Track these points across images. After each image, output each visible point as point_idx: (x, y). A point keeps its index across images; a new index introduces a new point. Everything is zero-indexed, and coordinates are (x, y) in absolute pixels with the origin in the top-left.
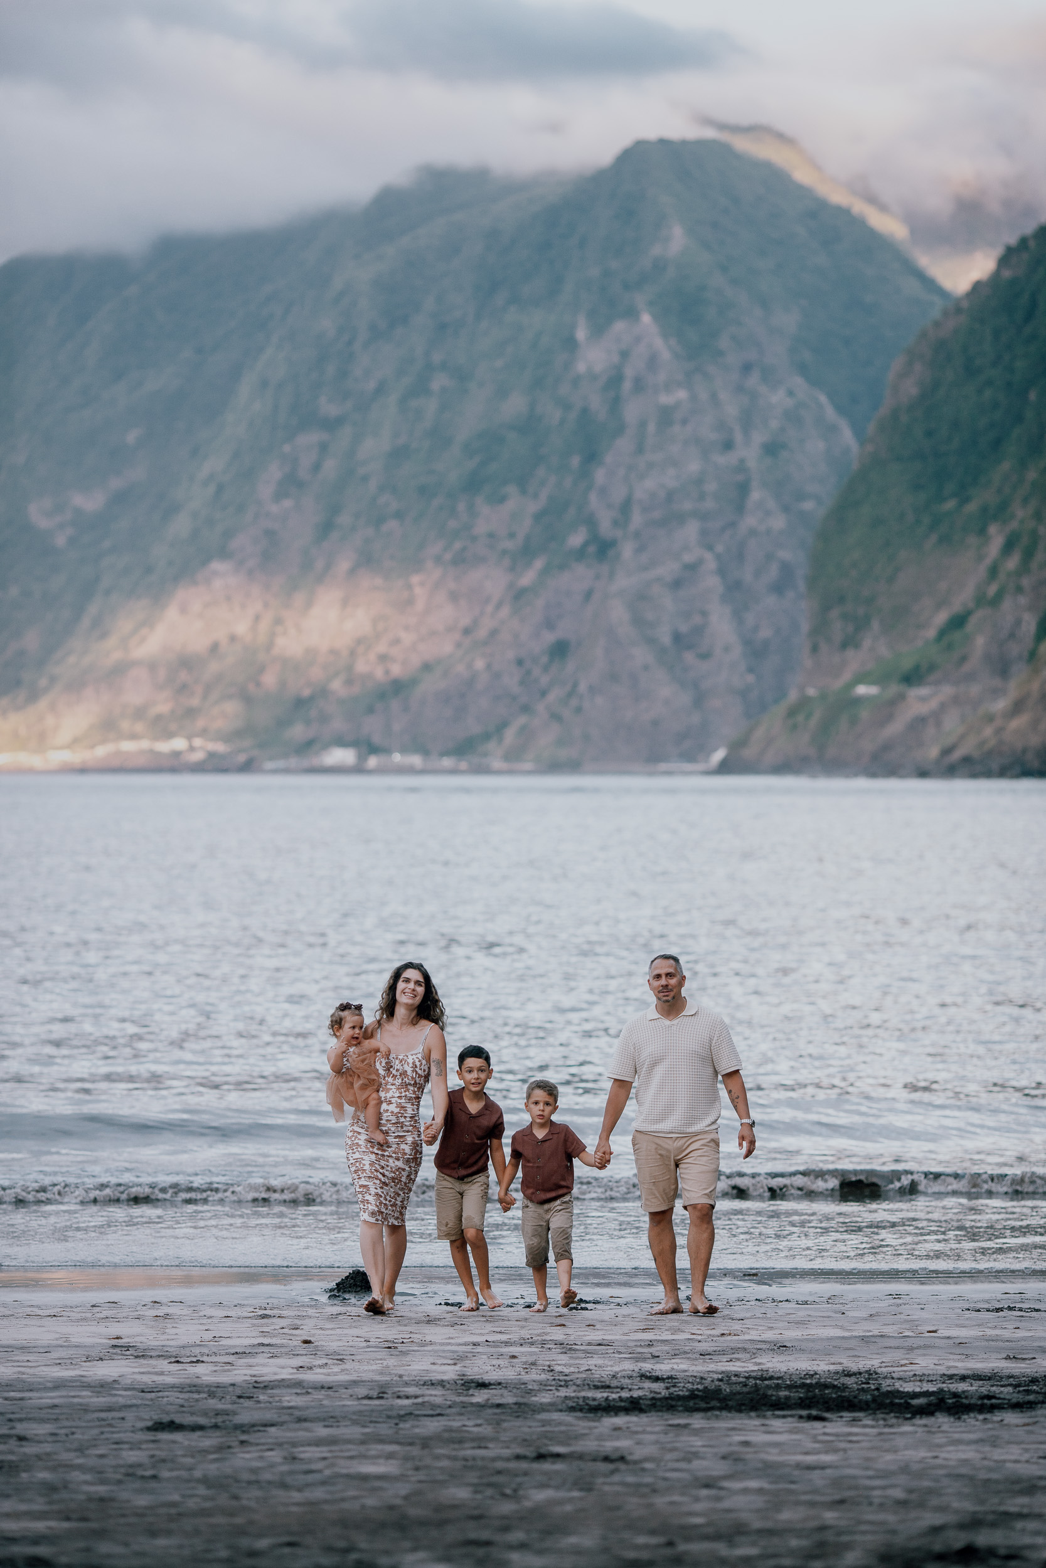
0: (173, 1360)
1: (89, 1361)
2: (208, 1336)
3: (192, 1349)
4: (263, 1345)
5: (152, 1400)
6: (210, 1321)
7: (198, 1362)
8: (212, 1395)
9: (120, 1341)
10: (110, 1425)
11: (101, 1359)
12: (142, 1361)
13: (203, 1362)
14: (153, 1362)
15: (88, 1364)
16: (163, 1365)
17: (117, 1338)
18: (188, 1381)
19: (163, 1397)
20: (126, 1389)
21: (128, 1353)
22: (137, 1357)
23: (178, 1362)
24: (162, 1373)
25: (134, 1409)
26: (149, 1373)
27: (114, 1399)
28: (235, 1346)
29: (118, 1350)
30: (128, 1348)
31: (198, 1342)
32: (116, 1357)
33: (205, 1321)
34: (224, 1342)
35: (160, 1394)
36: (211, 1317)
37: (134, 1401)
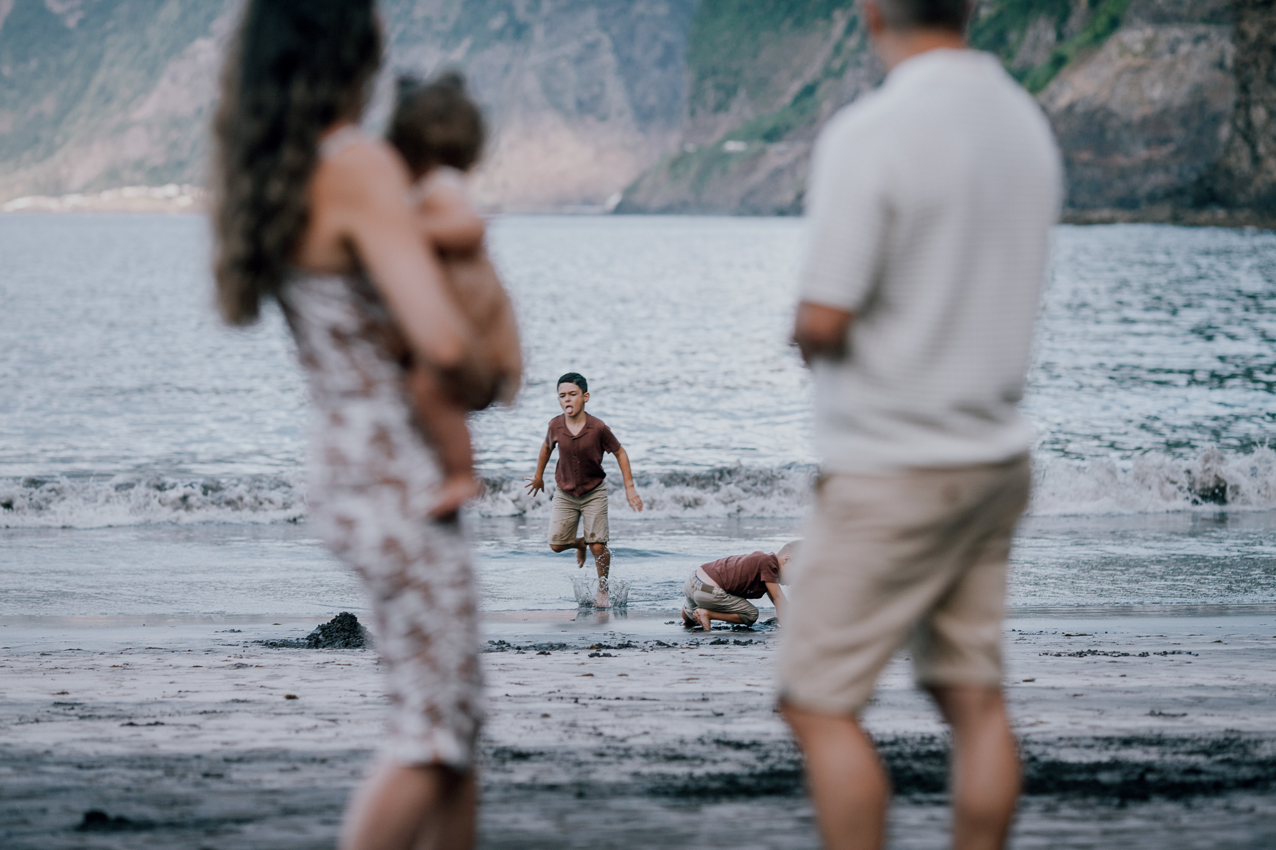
0: (127, 721)
1: (22, 723)
2: (172, 690)
3: (152, 707)
4: (238, 701)
5: (90, 780)
6: (176, 671)
7: (157, 724)
8: (170, 771)
9: (65, 696)
10: (25, 822)
11: (37, 721)
12: (87, 723)
13: (162, 724)
14: (100, 724)
15: (20, 727)
16: (114, 729)
17: (63, 693)
18: (141, 751)
19: (104, 776)
20: (59, 764)
21: (72, 712)
22: (82, 718)
23: (131, 724)
24: (109, 740)
25: (63, 795)
26: (94, 740)
27: (38, 780)
28: (203, 704)
29: (60, 709)
30: (72, 705)
31: (159, 698)
32: (56, 718)
33: (170, 671)
34: (191, 698)
35: (103, 771)
36: (177, 667)
37: (67, 783)
